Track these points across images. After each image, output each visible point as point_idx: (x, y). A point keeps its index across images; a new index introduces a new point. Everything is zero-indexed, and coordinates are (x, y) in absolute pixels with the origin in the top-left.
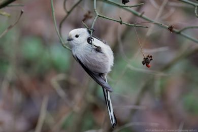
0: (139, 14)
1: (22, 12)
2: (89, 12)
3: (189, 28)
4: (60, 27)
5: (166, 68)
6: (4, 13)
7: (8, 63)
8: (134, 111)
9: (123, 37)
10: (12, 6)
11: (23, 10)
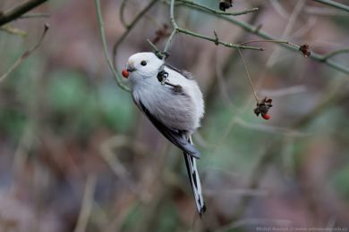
0: (254, 28)
1: (47, 28)
2: (166, 27)
3: (341, 52)
4: (115, 52)
5: (303, 122)
6: (15, 30)
7: (24, 118)
8: (247, 200)
9: (226, 70)
10: (27, 17)
11: (48, 25)
